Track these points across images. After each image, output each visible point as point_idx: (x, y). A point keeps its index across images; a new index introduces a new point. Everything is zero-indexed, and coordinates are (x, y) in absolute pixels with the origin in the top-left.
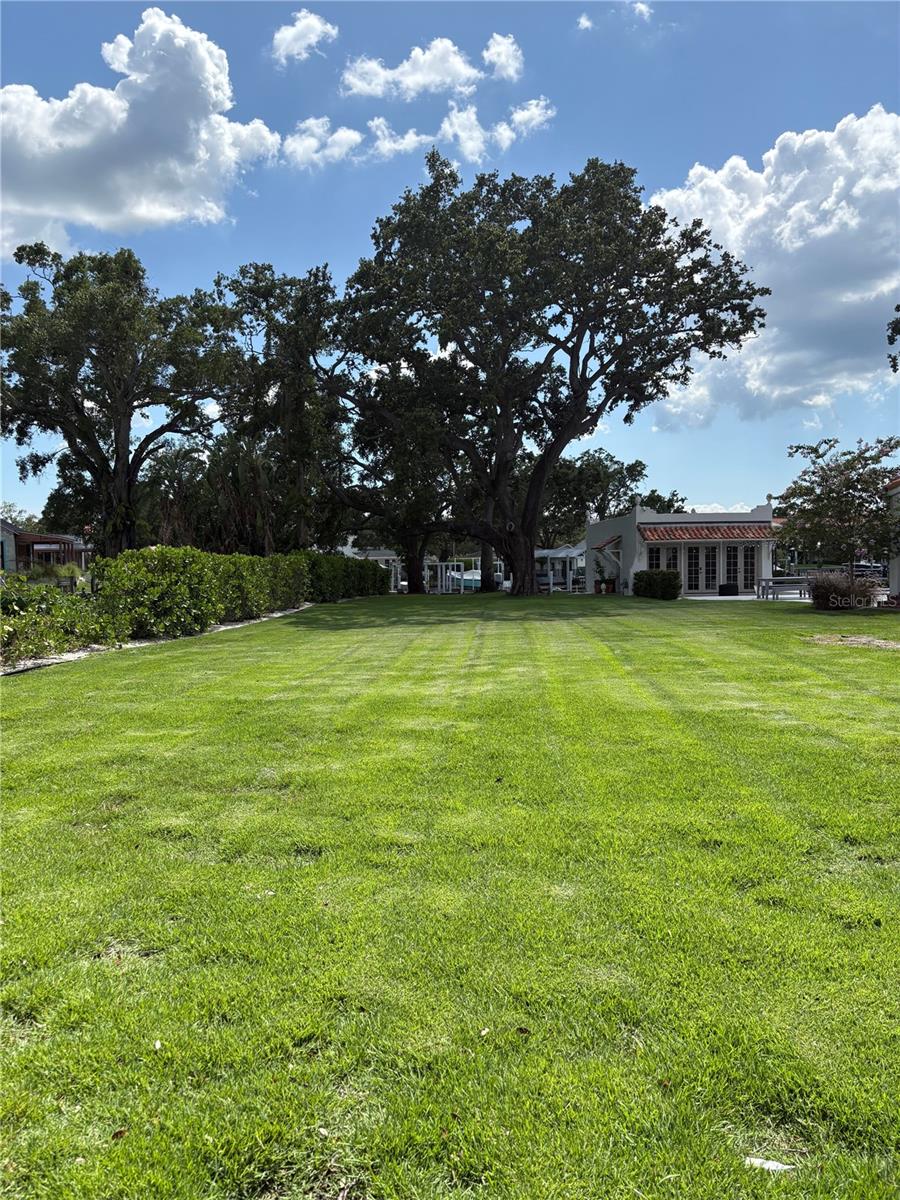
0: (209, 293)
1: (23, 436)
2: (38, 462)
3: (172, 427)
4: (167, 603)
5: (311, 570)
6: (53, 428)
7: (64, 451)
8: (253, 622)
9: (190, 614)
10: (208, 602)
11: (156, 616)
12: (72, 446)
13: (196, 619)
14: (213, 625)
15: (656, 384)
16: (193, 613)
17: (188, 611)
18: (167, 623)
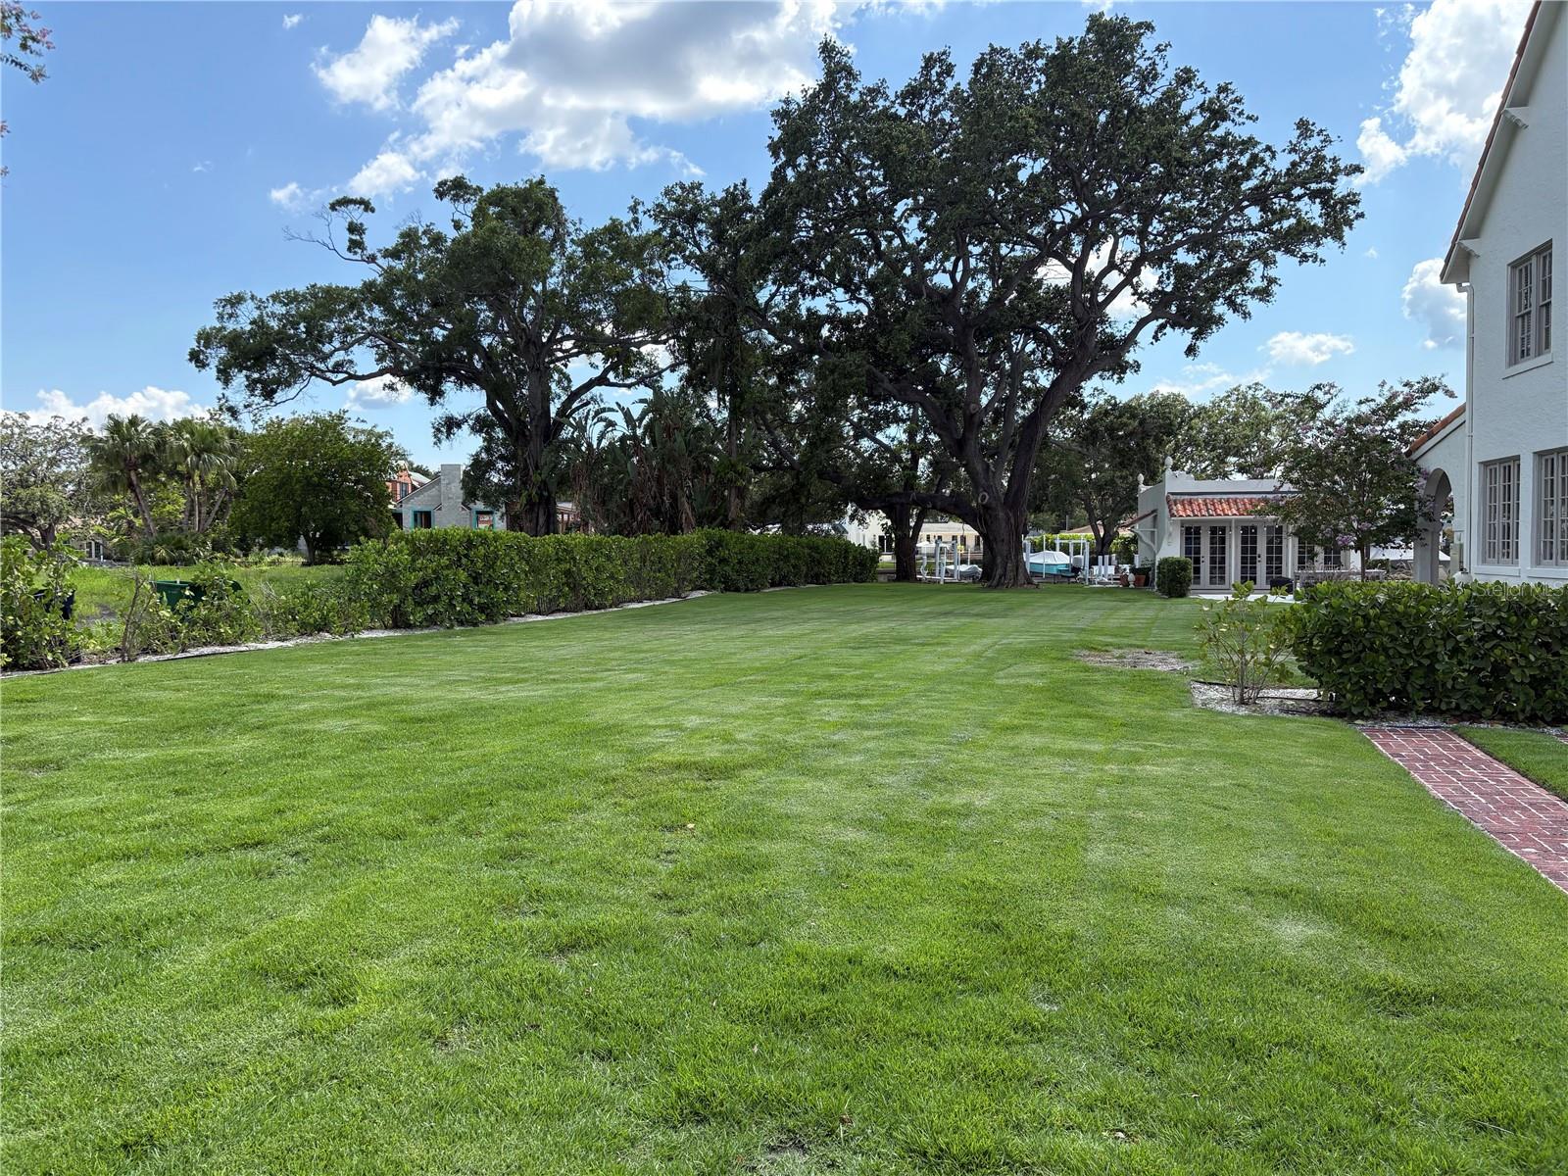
0: (625, 222)
1: (435, 393)
2: (451, 425)
3: (602, 380)
4: (433, 590)
5: (710, 552)
6: (470, 385)
7: (482, 412)
8: (590, 612)
9: (471, 603)
10: (506, 589)
11: (417, 604)
12: (491, 404)
13: (482, 608)
14: (512, 616)
15: (1231, 303)
16: (476, 601)
17: (466, 598)
18: (430, 612)
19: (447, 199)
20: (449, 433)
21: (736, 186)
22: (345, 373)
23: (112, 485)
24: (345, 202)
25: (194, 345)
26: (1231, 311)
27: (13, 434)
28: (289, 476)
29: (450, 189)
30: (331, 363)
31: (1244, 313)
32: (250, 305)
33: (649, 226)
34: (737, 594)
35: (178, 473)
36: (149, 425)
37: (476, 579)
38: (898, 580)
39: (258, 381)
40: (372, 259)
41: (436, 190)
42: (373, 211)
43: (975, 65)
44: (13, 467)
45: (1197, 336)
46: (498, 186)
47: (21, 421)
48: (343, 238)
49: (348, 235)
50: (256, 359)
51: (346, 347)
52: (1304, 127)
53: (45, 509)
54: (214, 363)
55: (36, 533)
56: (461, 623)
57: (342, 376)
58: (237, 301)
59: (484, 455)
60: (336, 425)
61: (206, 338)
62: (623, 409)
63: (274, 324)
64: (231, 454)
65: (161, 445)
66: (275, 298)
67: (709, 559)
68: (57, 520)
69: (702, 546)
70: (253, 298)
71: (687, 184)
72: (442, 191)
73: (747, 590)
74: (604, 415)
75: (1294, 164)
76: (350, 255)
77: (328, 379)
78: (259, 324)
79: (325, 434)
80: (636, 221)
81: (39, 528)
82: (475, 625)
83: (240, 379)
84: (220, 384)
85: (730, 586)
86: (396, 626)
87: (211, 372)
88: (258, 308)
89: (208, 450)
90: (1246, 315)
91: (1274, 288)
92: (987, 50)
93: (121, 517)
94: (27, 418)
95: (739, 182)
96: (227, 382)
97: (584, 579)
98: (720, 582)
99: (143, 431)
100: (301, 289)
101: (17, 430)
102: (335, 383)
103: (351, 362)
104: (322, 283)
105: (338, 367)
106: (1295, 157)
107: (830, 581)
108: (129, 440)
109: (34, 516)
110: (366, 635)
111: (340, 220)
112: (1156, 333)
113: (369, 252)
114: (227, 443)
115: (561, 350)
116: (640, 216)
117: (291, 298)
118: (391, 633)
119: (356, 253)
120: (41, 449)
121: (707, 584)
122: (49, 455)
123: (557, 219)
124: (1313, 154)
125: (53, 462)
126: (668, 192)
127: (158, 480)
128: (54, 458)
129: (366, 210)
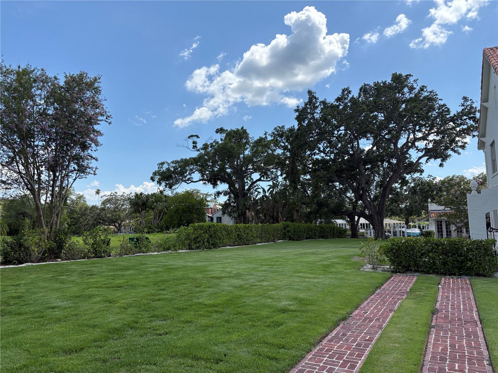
0: (263, 138)
1: (215, 186)
2: (219, 193)
3: (260, 180)
4: (199, 239)
5: (284, 229)
6: (224, 182)
7: (227, 190)
8: (245, 246)
9: (209, 243)
10: (220, 239)
11: (195, 243)
12: (230, 188)
13: (212, 244)
14: (221, 246)
15: (453, 150)
16: (211, 243)
17: (208, 242)
18: (198, 245)
19: (218, 134)
20: (218, 196)
21: (292, 127)
22: (190, 180)
23: (135, 211)
24: (192, 136)
25: (152, 175)
26: (454, 152)
27: (113, 198)
28: (178, 208)
29: (219, 131)
30: (187, 178)
31: (459, 153)
32: (166, 164)
33: (269, 138)
34: (294, 241)
35: (152, 208)
36: (145, 195)
37: (211, 236)
38: (352, 237)
39: (167, 184)
40: (198, 150)
41: (216, 131)
42: (199, 138)
43: (360, 89)
44: (112, 207)
45: (443, 160)
46: (231, 129)
47: (115, 194)
48: (191, 145)
49: (192, 144)
50: (167, 178)
51: (190, 174)
52: (465, 99)
53: (120, 218)
54: (157, 180)
55: (117, 225)
56: (206, 248)
57: (189, 182)
58: (163, 164)
59: (228, 202)
60: (192, 194)
61: (155, 174)
62: (262, 188)
63: (172, 169)
64: (165, 202)
65: (147, 201)
66: (173, 162)
67: (284, 231)
68: (122, 221)
69: (281, 227)
70: (167, 163)
71: (281, 126)
72: (217, 131)
73: (297, 240)
74: (258, 190)
75: (463, 110)
76: (193, 150)
77: (186, 182)
78: (168, 169)
79: (189, 196)
80: (266, 137)
81: (118, 223)
82: (211, 249)
83: (163, 184)
84: (158, 185)
85: (291, 239)
86: (189, 249)
87: (156, 182)
88: (168, 165)
89: (159, 201)
90: (459, 154)
91: (466, 145)
92: (363, 85)
93: (138, 220)
94: (117, 193)
95: (292, 126)
96: (160, 184)
97: (243, 236)
98: (288, 237)
99: (143, 196)
100: (179, 160)
101: (114, 197)
102: (188, 184)
103: (192, 178)
104: (184, 158)
105: (189, 179)
106: (463, 107)
107: (328, 238)
108: (140, 199)
109: (117, 220)
110: (180, 251)
111: (191, 141)
112: (427, 160)
113: (198, 148)
114: (164, 199)
115: (250, 172)
116: (267, 136)
117: (176, 162)
118: (187, 251)
119: (195, 149)
120: (120, 202)
121: (284, 238)
122: (122, 203)
123: (247, 138)
124: (469, 106)
125: (123, 205)
126: (275, 129)
127: (146, 210)
128: (123, 204)
129: (197, 138)
